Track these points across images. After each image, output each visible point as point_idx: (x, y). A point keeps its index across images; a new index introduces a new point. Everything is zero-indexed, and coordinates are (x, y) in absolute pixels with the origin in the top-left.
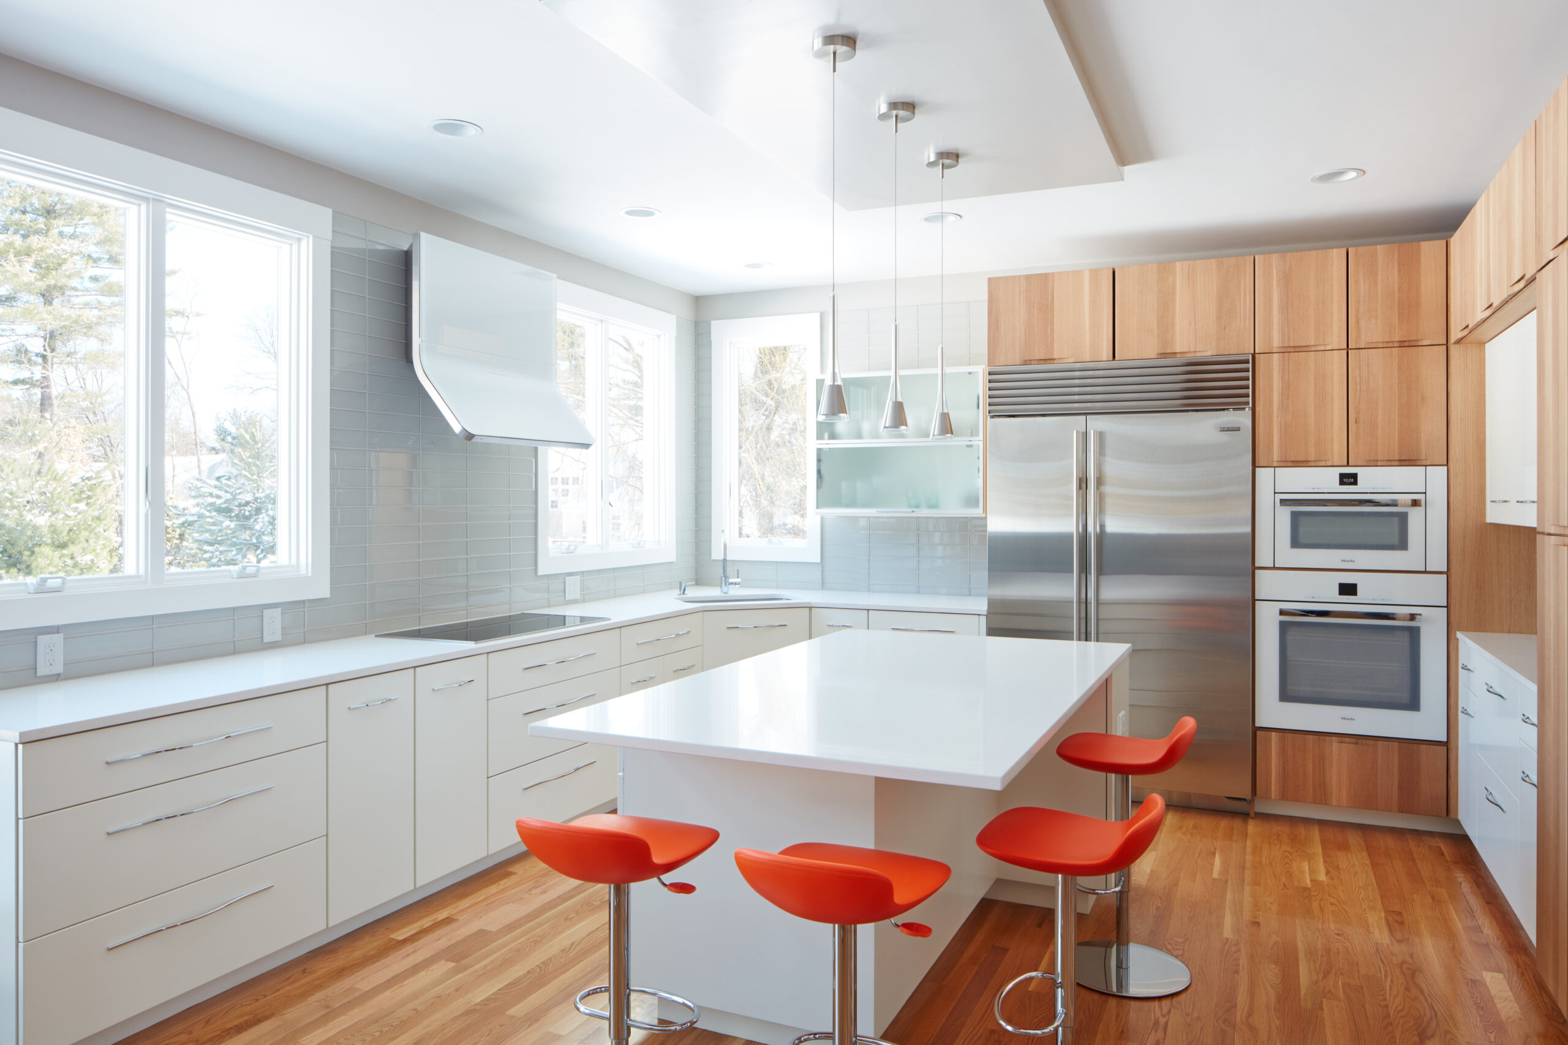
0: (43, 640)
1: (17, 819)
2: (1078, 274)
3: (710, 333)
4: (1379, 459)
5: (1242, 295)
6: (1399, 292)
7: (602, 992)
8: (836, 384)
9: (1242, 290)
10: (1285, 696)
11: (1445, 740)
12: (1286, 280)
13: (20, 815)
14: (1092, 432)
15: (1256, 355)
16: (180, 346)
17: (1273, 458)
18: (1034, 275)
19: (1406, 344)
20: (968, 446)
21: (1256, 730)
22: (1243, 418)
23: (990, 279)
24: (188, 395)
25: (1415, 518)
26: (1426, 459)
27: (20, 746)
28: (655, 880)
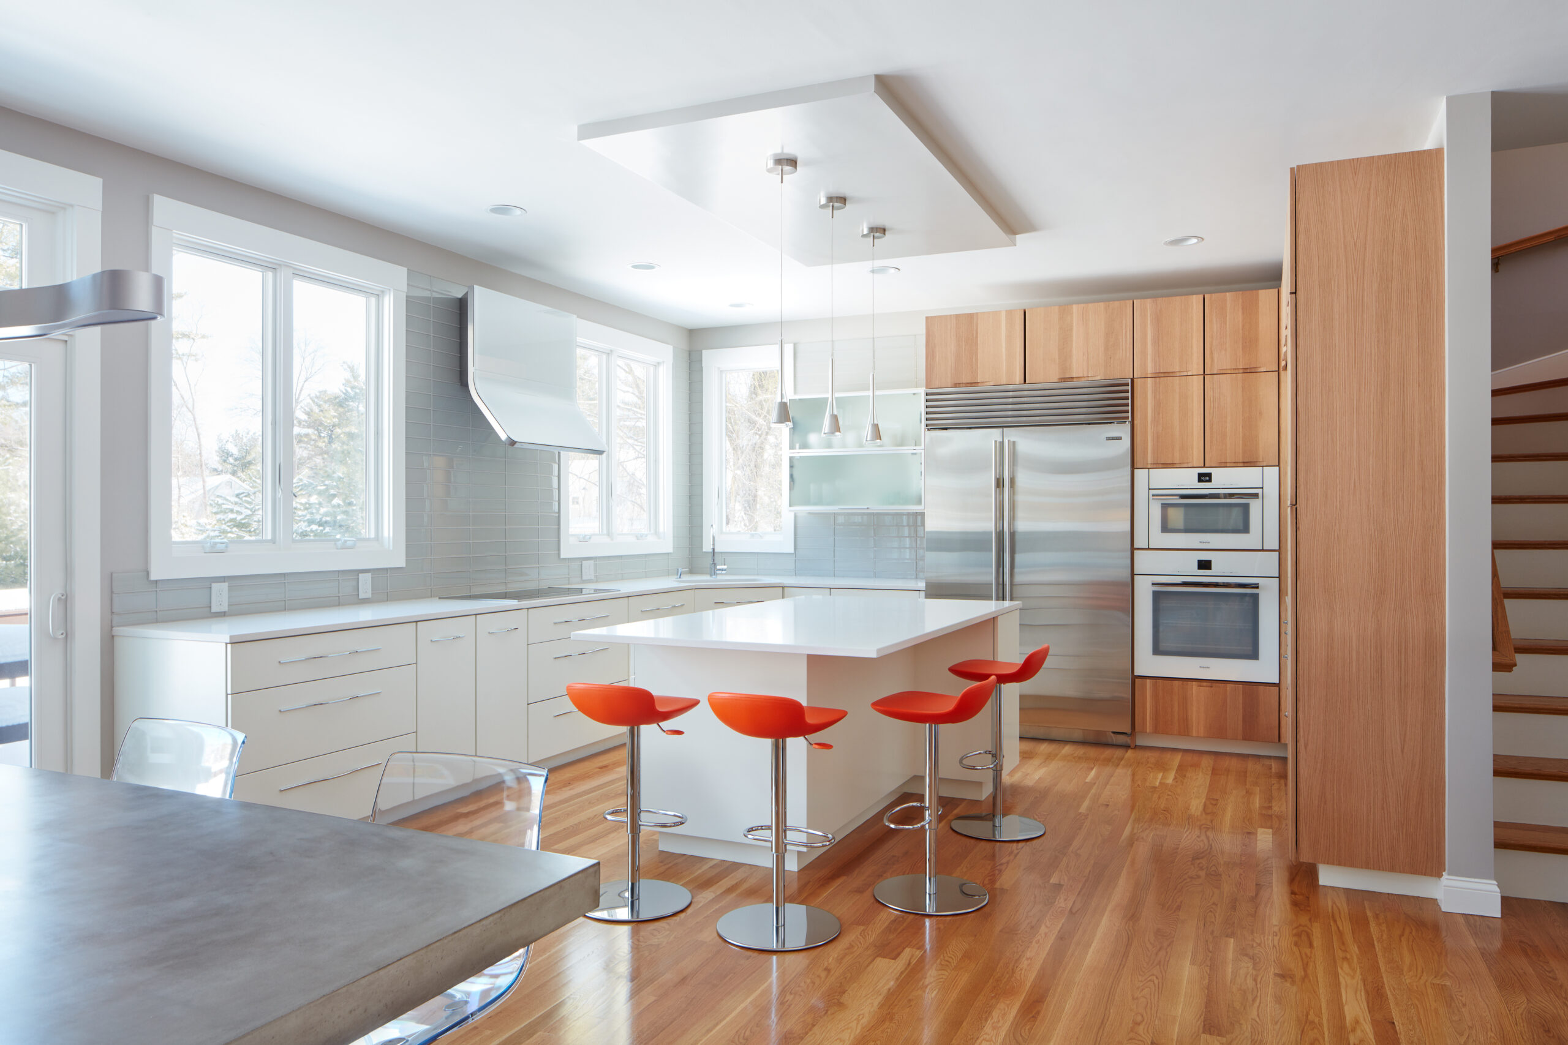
0: (215, 586)
1: (227, 695)
2: (996, 314)
3: (701, 360)
4: (1228, 461)
5: (1124, 331)
6: (1242, 330)
7: (621, 812)
8: (783, 401)
9: (1124, 327)
10: (1157, 650)
11: (1278, 682)
12: (1158, 320)
13: (229, 692)
14: (1007, 441)
15: (1135, 380)
16: (185, 368)
17: (1147, 461)
18: (963, 314)
19: (1248, 371)
20: (913, 454)
21: (1134, 678)
22: (1123, 431)
23: (927, 318)
24: (193, 415)
25: (1255, 506)
26: (1263, 461)
27: (229, 646)
28: (655, 725)
